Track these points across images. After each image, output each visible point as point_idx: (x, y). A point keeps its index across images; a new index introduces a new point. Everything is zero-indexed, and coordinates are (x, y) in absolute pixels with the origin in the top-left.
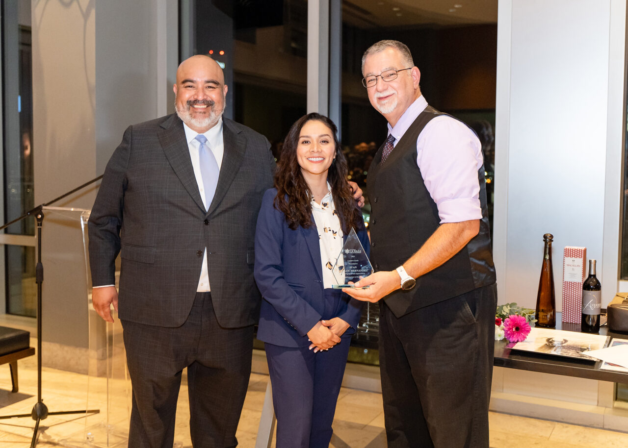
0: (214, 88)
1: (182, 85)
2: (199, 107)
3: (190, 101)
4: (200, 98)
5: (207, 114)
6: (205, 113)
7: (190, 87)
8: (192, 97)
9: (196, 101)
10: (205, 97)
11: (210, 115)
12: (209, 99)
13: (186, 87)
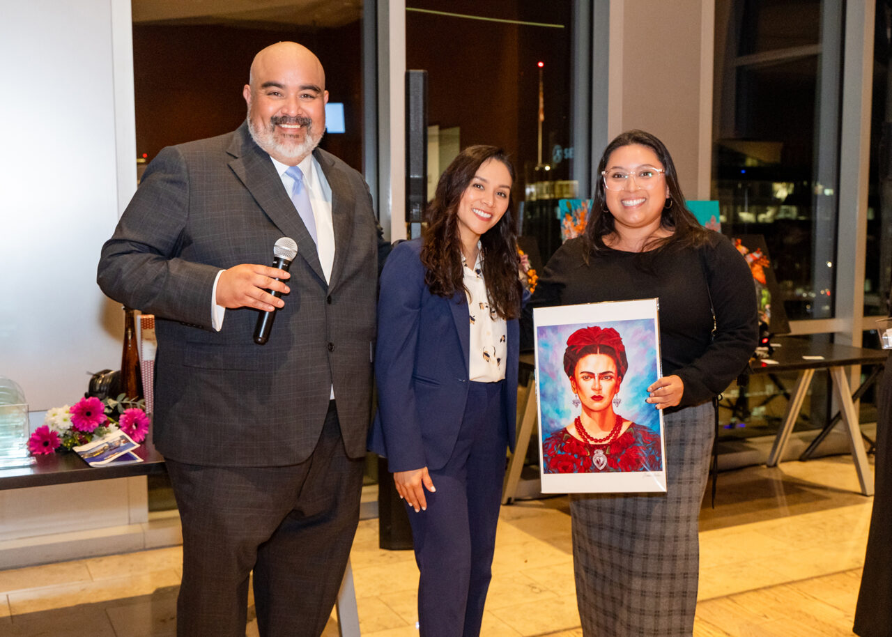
0: (312, 97)
1: (263, 91)
2: (289, 127)
3: (276, 118)
4: (293, 113)
5: (300, 139)
6: (297, 136)
7: (275, 93)
8: (280, 111)
9: (285, 119)
10: (300, 113)
11: (304, 140)
12: (304, 115)
13: (269, 94)
